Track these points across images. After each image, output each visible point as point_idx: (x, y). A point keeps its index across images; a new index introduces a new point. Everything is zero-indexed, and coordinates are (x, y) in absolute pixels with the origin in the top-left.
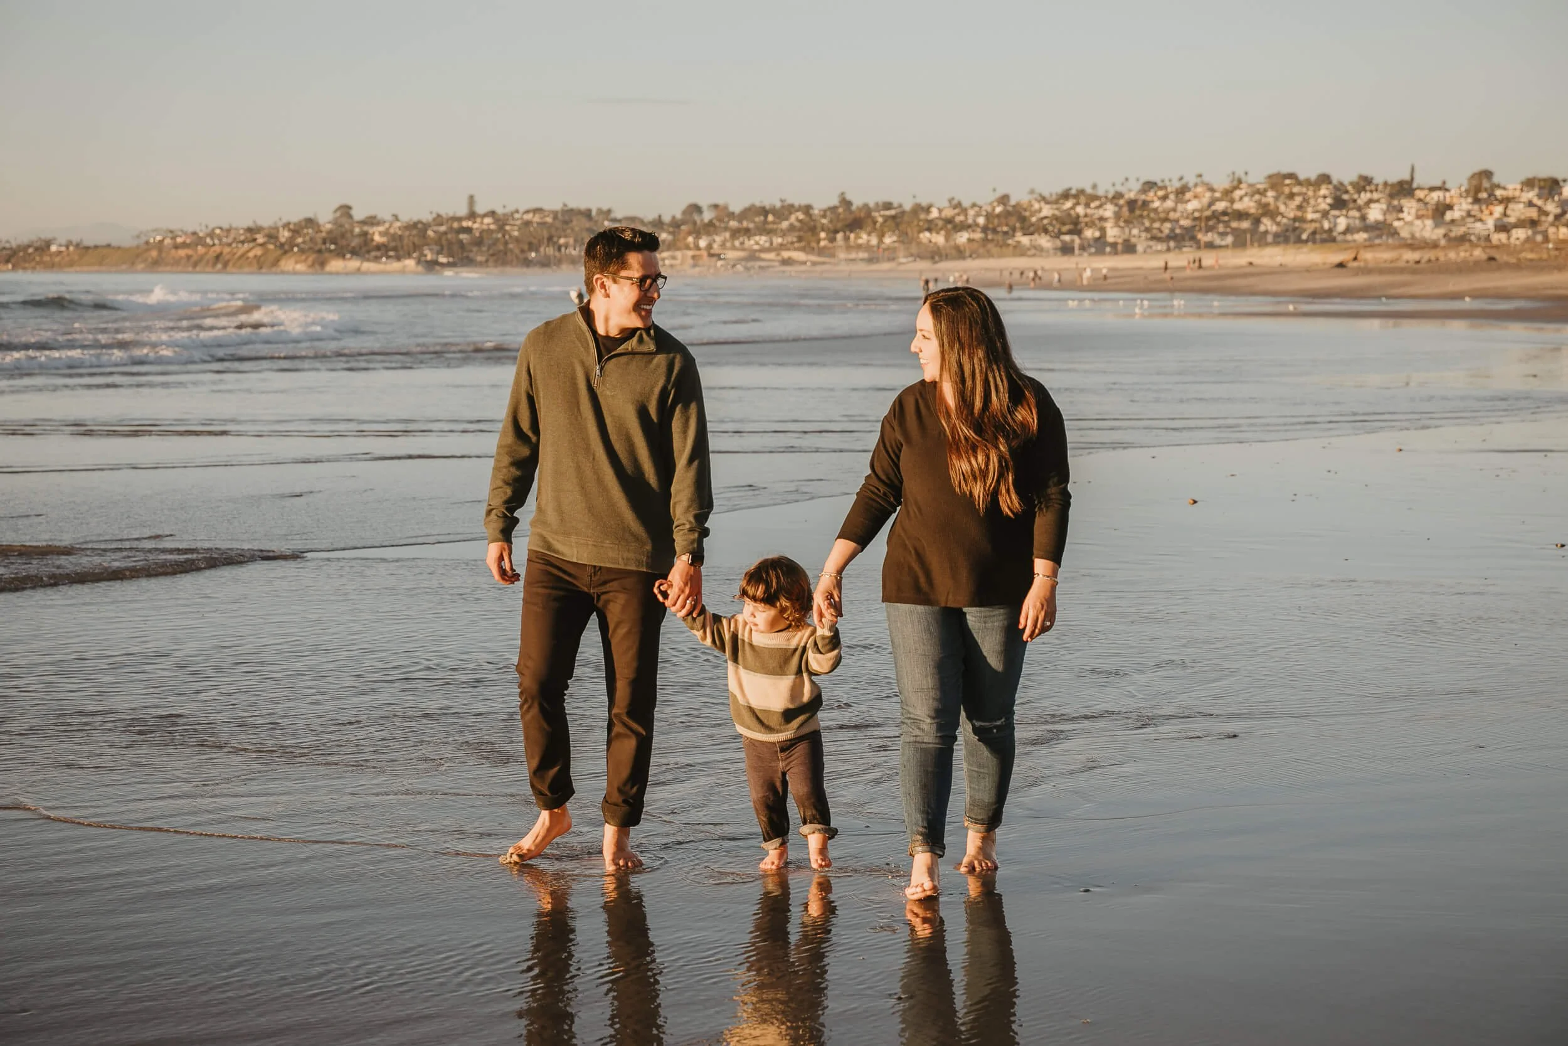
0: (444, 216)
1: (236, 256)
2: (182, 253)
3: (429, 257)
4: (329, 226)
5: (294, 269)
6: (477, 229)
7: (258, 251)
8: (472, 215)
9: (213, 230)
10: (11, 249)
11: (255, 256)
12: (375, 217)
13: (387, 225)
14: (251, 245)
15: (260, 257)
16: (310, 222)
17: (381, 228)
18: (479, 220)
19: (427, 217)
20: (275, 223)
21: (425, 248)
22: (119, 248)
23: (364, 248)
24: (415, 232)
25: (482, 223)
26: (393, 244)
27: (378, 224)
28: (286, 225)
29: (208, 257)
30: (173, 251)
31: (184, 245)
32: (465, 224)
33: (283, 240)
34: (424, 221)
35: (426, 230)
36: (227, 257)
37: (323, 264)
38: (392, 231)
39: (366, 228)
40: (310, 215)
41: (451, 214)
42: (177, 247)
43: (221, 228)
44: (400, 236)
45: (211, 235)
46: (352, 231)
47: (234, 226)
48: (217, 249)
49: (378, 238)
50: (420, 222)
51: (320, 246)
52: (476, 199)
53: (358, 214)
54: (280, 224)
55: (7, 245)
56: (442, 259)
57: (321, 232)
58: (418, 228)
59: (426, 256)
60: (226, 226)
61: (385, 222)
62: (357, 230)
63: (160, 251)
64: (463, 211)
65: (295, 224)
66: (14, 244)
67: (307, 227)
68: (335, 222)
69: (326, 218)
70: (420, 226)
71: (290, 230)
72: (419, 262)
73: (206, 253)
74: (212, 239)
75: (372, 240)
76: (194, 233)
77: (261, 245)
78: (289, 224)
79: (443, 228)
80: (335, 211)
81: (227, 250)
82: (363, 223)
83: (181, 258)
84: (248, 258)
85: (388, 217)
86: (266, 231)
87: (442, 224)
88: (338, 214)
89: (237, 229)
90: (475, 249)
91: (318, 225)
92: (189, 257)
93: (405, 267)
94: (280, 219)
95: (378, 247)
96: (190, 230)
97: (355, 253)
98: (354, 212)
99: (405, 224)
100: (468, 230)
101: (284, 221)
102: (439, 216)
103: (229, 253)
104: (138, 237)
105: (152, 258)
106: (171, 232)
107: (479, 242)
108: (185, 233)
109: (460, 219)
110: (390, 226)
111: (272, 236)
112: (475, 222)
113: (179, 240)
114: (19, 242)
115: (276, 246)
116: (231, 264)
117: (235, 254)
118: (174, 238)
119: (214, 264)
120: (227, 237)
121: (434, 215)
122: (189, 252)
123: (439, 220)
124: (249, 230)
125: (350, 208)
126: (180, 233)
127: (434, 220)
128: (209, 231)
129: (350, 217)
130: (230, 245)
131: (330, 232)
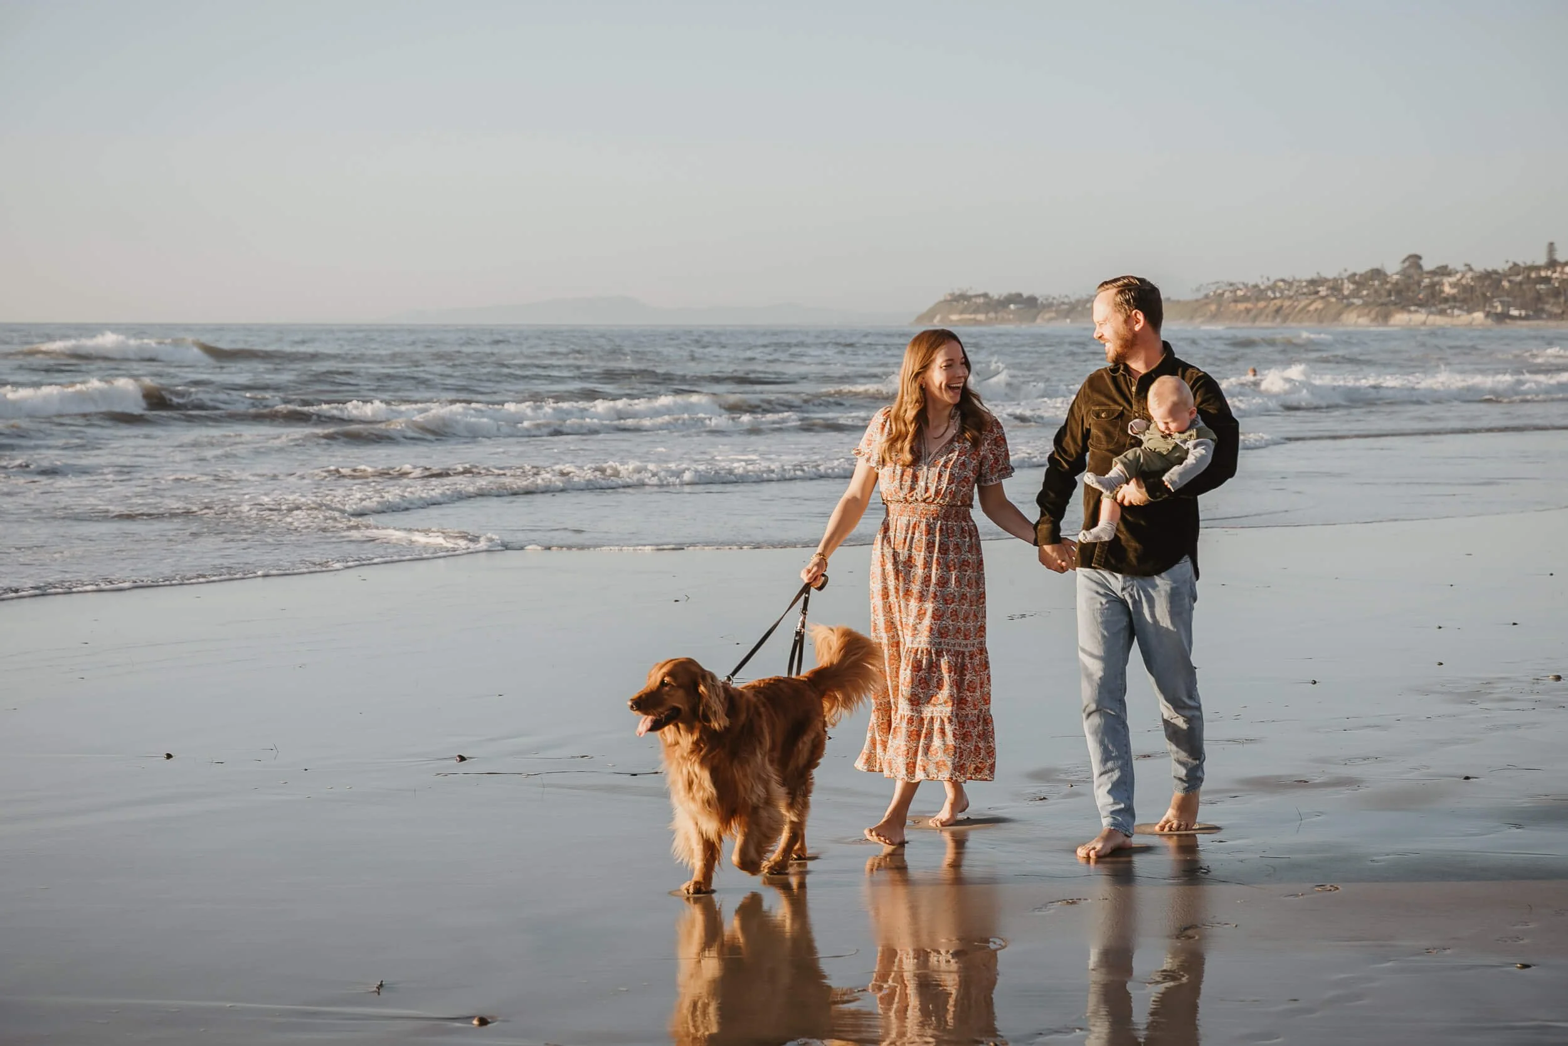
0: (1522, 265)
1: (1297, 309)
2: (1241, 306)
3: (1499, 309)
4: (1396, 277)
5: (1356, 322)
6: (1556, 278)
7: (1319, 305)
8: (1552, 264)
9: (1275, 282)
10: (1070, 303)
11: (1316, 310)
12: (1446, 267)
13: (1459, 276)
14: (1313, 297)
15: (1321, 310)
16: (1377, 273)
17: (1453, 279)
18: (1559, 269)
19: (1502, 266)
20: (1340, 274)
21: (1495, 300)
22: (1178, 302)
23: (1433, 299)
24: (1487, 283)
25: (1562, 273)
26: (1462, 296)
27: (1449, 274)
28: (1352, 278)
29: (1268, 311)
30: (1232, 305)
31: (1245, 298)
32: (1543, 274)
33: (1346, 292)
34: (1500, 271)
35: (1500, 281)
36: (1287, 311)
37: (1386, 317)
38: (1464, 281)
39: (1436, 279)
40: (1376, 265)
41: (1529, 263)
42: (1236, 300)
43: (1283, 280)
44: (1472, 287)
45: (1273, 288)
46: (1419, 283)
47: (1298, 278)
48: (1278, 302)
49: (1447, 289)
50: (1495, 272)
51: (1384, 300)
52: (1556, 246)
53: (1428, 265)
54: (1346, 275)
55: (1066, 300)
56: (1514, 312)
57: (1387, 282)
58: (1491, 278)
59: (1496, 307)
60: (1288, 277)
61: (1457, 272)
62: (1427, 281)
63: (1220, 305)
64: (1542, 260)
65: (1361, 275)
66: (1073, 299)
67: (1372, 279)
68: (1403, 272)
69: (1393, 268)
70: (1494, 276)
71: (1355, 283)
72: (1488, 315)
73: (1266, 307)
74: (1274, 292)
75: (1442, 292)
76: (1256, 286)
77: (1323, 298)
78: (1354, 275)
79: (1519, 278)
80: (1404, 261)
81: (1287, 303)
82: (1433, 273)
83: (1240, 312)
84: (1309, 311)
85: (1461, 267)
86: (1331, 284)
87: (1518, 274)
88: (1407, 264)
89: (1300, 281)
90: (1552, 300)
91: (1385, 275)
92: (1248, 311)
93: (1473, 319)
94: (1346, 270)
95: (1446, 300)
96: (1251, 283)
97: (1421, 305)
98: (1423, 262)
99: (1478, 275)
100: (1547, 280)
101: (1349, 272)
102: (1515, 265)
103: (1290, 306)
104: (1198, 290)
105: (1211, 312)
106: (1231, 285)
107: (1556, 293)
108: (1246, 285)
109: (1537, 268)
110: (1462, 277)
111: (1335, 287)
112: (1555, 272)
113: (1240, 293)
114: (1077, 297)
115: (1338, 299)
116: (1291, 317)
117: (1296, 307)
118: (1234, 291)
119: (1274, 318)
120: (1289, 290)
121: (1510, 264)
122: (1249, 305)
123: (1515, 269)
124: (1312, 282)
125: (1419, 258)
126: (1241, 286)
127: (1510, 269)
128: (1270, 283)
129: (1420, 267)
130: (1290, 298)
131: (1397, 284)
